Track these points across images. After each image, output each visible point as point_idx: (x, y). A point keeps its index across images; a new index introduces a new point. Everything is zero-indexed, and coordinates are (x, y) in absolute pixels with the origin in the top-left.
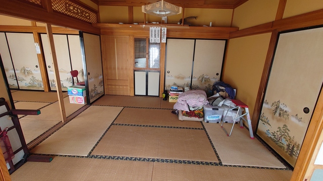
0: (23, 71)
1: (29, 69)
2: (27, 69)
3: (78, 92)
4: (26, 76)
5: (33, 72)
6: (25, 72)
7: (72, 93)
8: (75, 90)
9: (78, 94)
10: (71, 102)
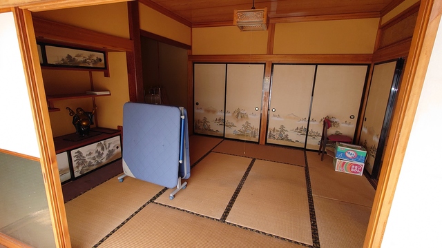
0: (236, 114)
1: (244, 112)
2: (242, 112)
3: (359, 156)
4: (237, 121)
5: (249, 116)
6: (239, 115)
7: (344, 156)
8: (351, 152)
9: (357, 158)
10: (338, 168)
